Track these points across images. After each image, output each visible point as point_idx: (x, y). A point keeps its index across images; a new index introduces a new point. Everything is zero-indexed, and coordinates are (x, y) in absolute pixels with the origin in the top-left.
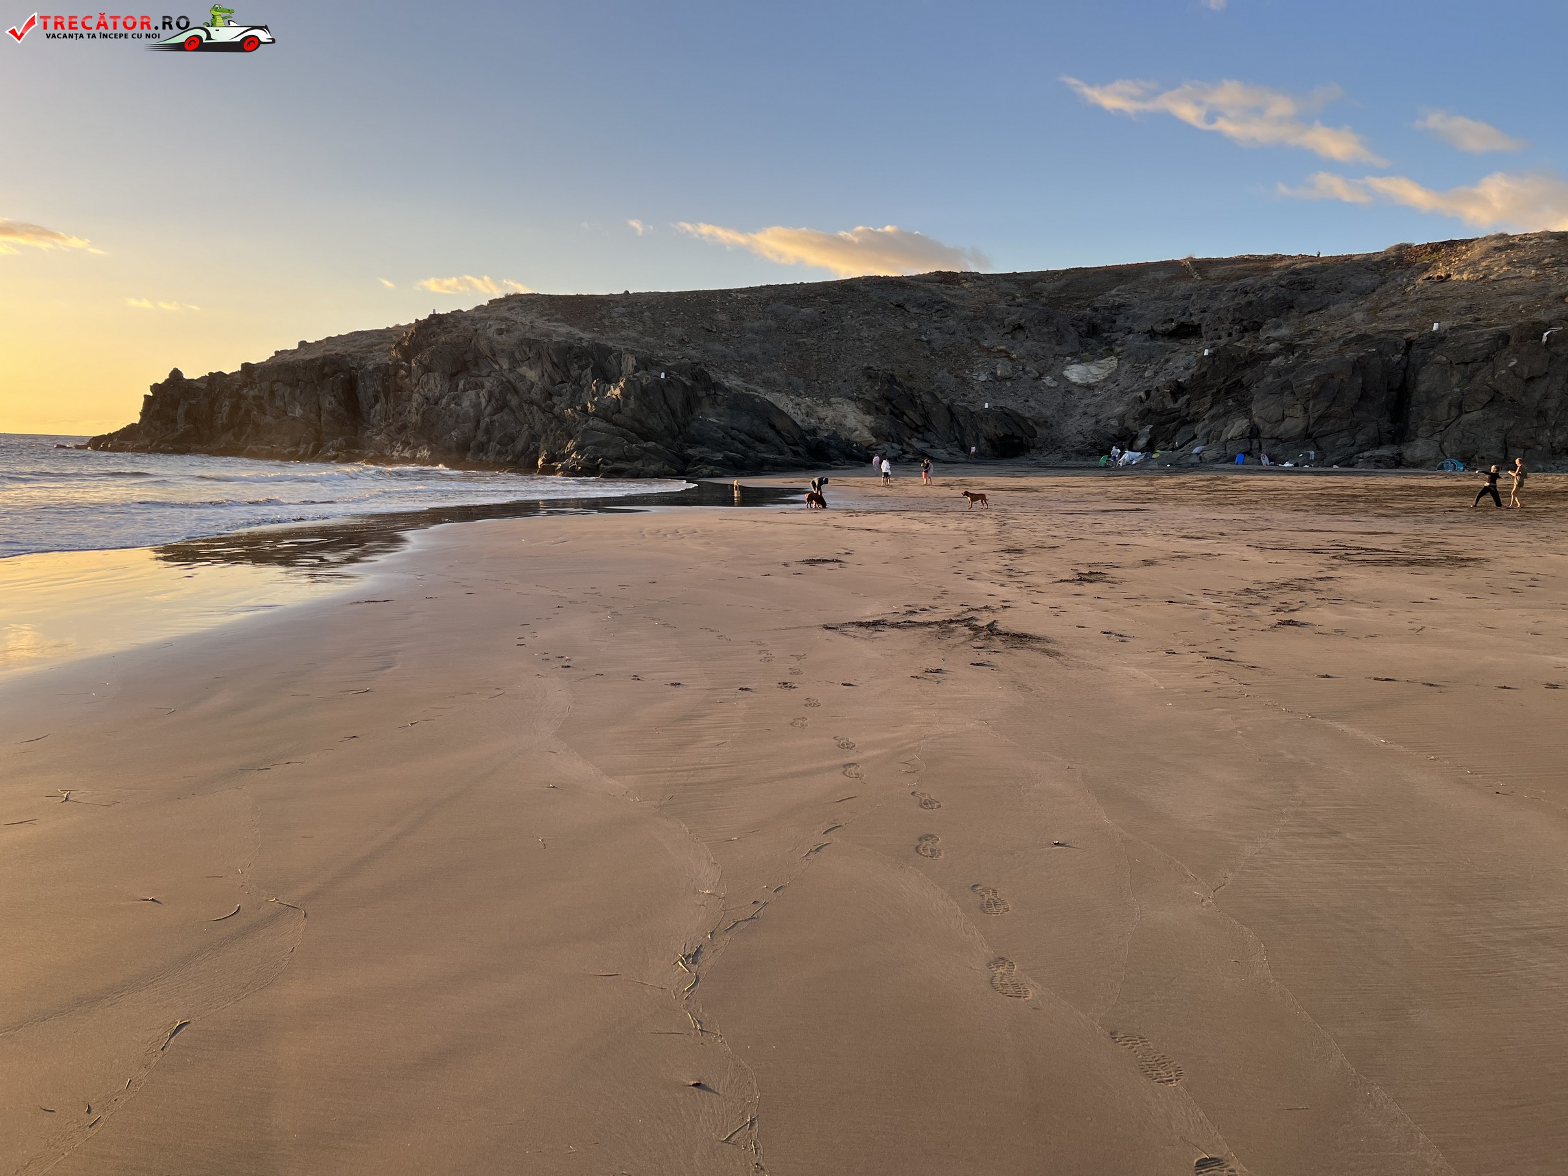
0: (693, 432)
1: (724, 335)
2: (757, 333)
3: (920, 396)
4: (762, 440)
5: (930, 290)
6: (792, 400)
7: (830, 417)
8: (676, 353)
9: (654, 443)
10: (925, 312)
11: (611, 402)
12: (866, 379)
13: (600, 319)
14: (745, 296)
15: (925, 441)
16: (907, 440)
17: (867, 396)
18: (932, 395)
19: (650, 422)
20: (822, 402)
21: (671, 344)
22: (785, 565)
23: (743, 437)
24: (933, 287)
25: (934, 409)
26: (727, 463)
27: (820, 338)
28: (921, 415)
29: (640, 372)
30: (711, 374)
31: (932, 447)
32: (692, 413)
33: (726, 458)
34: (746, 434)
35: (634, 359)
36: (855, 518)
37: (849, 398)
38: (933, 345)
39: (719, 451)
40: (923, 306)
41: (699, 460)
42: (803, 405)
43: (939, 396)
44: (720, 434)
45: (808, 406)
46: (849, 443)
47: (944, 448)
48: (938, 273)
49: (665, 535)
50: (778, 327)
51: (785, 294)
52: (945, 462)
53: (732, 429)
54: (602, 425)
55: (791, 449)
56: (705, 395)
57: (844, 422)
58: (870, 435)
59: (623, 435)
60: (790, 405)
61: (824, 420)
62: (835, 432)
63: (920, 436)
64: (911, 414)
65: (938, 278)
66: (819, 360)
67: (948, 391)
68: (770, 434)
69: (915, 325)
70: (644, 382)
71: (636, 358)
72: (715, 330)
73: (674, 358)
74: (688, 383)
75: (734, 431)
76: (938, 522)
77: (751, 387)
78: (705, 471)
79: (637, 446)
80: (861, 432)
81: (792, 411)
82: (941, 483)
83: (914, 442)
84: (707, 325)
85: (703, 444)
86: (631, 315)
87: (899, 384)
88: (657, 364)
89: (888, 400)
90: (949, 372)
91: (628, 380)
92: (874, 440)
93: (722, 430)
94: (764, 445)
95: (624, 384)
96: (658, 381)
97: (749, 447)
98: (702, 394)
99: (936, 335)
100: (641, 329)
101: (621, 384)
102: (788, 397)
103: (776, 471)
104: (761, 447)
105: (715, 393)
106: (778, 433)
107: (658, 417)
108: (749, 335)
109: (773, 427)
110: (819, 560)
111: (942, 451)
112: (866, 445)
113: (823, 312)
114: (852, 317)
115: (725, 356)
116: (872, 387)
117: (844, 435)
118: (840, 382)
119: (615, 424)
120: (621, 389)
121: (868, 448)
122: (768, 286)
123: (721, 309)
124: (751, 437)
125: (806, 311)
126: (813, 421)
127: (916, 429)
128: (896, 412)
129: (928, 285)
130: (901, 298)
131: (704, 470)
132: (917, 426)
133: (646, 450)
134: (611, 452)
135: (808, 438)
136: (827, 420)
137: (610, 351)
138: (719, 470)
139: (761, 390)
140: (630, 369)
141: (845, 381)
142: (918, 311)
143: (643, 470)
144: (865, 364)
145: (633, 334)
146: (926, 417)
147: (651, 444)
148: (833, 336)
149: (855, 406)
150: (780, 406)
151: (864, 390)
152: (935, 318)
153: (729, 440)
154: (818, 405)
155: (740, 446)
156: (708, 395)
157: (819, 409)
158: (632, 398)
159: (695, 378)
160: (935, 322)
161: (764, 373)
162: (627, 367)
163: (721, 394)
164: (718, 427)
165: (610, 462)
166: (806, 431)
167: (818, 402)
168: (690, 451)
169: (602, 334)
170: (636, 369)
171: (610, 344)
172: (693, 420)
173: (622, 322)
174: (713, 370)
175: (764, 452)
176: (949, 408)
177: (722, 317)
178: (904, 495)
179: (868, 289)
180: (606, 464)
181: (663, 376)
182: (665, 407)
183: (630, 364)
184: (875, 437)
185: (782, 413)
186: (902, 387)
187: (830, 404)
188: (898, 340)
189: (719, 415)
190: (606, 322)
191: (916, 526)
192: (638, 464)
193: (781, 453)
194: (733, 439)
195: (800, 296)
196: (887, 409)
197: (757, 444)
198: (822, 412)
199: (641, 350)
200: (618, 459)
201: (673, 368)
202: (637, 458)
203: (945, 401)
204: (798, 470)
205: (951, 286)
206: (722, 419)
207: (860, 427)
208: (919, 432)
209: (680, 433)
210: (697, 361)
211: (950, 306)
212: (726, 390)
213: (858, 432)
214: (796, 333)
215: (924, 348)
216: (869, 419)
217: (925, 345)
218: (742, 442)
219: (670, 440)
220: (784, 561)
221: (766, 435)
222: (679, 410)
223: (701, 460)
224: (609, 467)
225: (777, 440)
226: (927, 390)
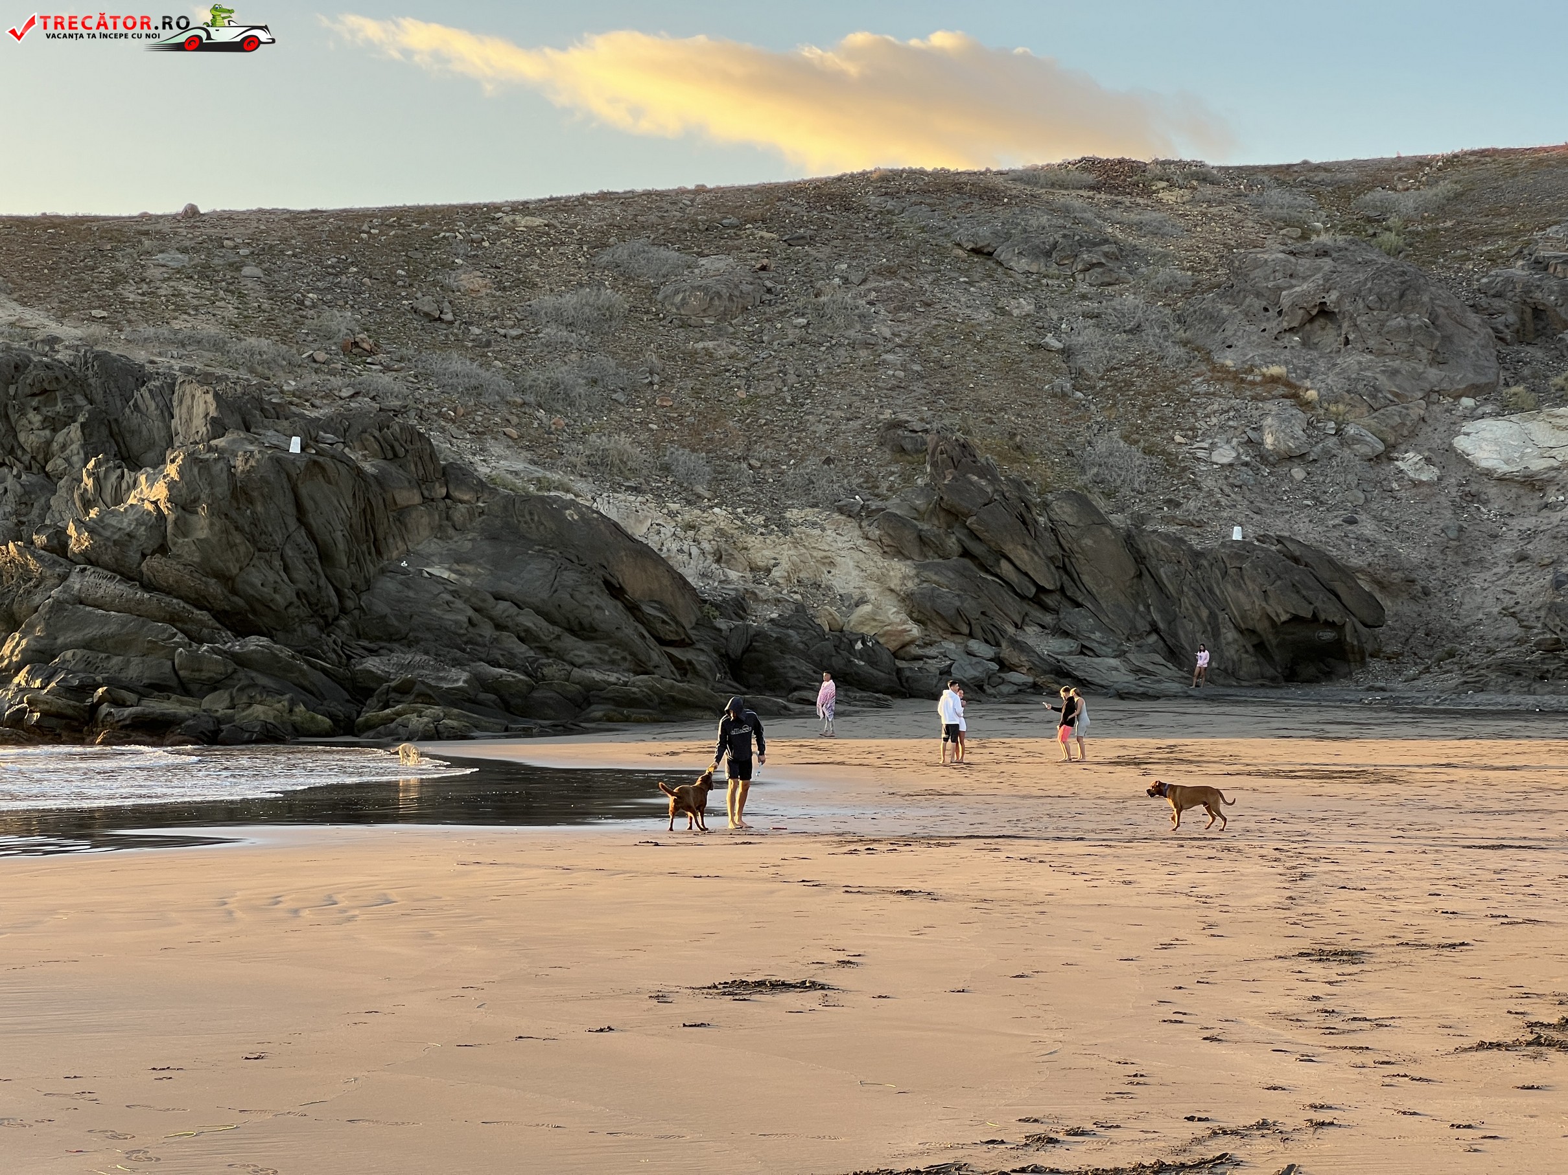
0: (381, 608)
1: (476, 330)
2: (570, 326)
3: (1046, 505)
4: (584, 630)
5: (1066, 211)
6: (672, 515)
7: (785, 565)
8: (336, 381)
9: (264, 641)
10: (1054, 269)
11: (139, 523)
12: (888, 456)
13: (113, 285)
14: (538, 221)
15: (1066, 634)
16: (1011, 630)
17: (894, 505)
18: (1080, 500)
19: (256, 578)
20: (760, 519)
21: (321, 356)
22: (660, 998)
23: (529, 620)
24: (1075, 200)
25: (1088, 542)
26: (483, 696)
27: (755, 341)
28: (1052, 559)
29: (229, 436)
30: (436, 439)
31: (1084, 650)
32: (379, 553)
33: (478, 681)
34: (538, 612)
35: (210, 397)
36: (864, 857)
37: (841, 510)
38: (1080, 361)
39: (457, 663)
40: (1048, 254)
41: (396, 689)
42: (707, 530)
43: (1101, 504)
44: (461, 614)
45: (720, 532)
46: (842, 639)
47: (1121, 654)
48: (1089, 164)
49: (296, 911)
50: (632, 309)
51: (653, 218)
52: (1122, 696)
53: (498, 597)
54: (111, 588)
55: (671, 657)
56: (417, 499)
57: (825, 579)
58: (903, 616)
59: (173, 619)
60: (667, 531)
61: (769, 571)
62: (800, 608)
63: (1048, 619)
64: (1022, 556)
65: (1090, 178)
66: (751, 399)
67: (1126, 491)
68: (609, 612)
69: (1024, 305)
70: (239, 463)
71: (217, 396)
72: (449, 317)
73: (329, 395)
74: (367, 467)
75: (503, 605)
76: (1110, 868)
77: (555, 476)
78: (414, 721)
79: (214, 651)
80: (878, 607)
81: (674, 547)
82: (1112, 754)
83: (1031, 636)
84: (426, 304)
85: (409, 642)
86: (205, 273)
87: (985, 471)
88: (278, 413)
89: (953, 516)
90: (1125, 438)
91: (192, 459)
92: (915, 631)
93: (466, 601)
94: (589, 646)
95: (180, 472)
96: (280, 461)
97: (546, 650)
98: (408, 496)
99: (1087, 335)
100: (231, 313)
101: (172, 470)
102: (661, 504)
103: (627, 719)
104: (582, 650)
105: (448, 496)
106: (633, 609)
107: (277, 563)
108: (550, 332)
109: (615, 591)
110: (761, 984)
111: (1114, 662)
112: (893, 645)
113: (764, 268)
114: (846, 280)
115: (477, 390)
116: (907, 479)
117: (826, 615)
118: (813, 463)
119: (147, 587)
120: (171, 486)
121: (895, 655)
122: (604, 196)
123: (467, 257)
124: (553, 622)
125: (714, 264)
126: (733, 575)
127: (1039, 598)
128: (976, 548)
129: (1061, 197)
130: (985, 231)
131: (414, 718)
132: (1041, 589)
133: (241, 661)
134: (136, 669)
135: (722, 624)
136: (776, 573)
137: (141, 377)
138: (457, 718)
139: (580, 485)
140: (200, 426)
141: (828, 461)
142: (1034, 268)
143: (230, 719)
144: (887, 414)
145: (209, 329)
146: (1064, 565)
147: (255, 643)
148: (792, 335)
149: (858, 532)
150: (639, 531)
151: (884, 485)
152: (1083, 288)
153: (488, 631)
154: (750, 530)
155: (522, 650)
156: (427, 500)
157: (752, 541)
158: (203, 511)
159: (390, 452)
160: (1084, 297)
161: (592, 437)
162: (190, 420)
163: (466, 498)
164: (455, 594)
165: (131, 697)
166: (717, 606)
167: (749, 520)
168: (372, 664)
169: (116, 326)
170: (218, 427)
171: (140, 356)
172: (383, 571)
173: (177, 294)
174: (443, 430)
175: (591, 665)
176: (1129, 540)
177: (469, 280)
178: (1005, 789)
179: (891, 204)
180: (120, 703)
181: (295, 445)
182: (301, 536)
183: (199, 410)
184: (917, 621)
185: (643, 553)
186: (994, 480)
187: (784, 527)
188: (979, 345)
189: (457, 559)
190: (130, 293)
191: (1045, 881)
192: (217, 704)
193: (641, 668)
194: (499, 627)
195: (695, 222)
196: (952, 543)
197: (569, 641)
198: (761, 549)
199: (232, 374)
200: (158, 688)
201: (327, 424)
202: (214, 686)
203: (1117, 519)
204: (690, 719)
205: (1127, 200)
206: (470, 568)
207: (872, 592)
208: (1045, 608)
209: (343, 611)
210: (397, 403)
211: (1122, 254)
212: (482, 487)
213: (866, 608)
214: (684, 325)
215: (1056, 371)
216: (899, 571)
217: (1057, 361)
218: (526, 637)
219: (312, 630)
220: (654, 986)
221: (597, 615)
222: (342, 545)
223: (404, 689)
224: (127, 711)
225: (630, 630)
226: (1064, 488)
